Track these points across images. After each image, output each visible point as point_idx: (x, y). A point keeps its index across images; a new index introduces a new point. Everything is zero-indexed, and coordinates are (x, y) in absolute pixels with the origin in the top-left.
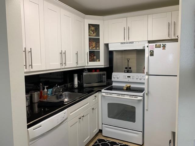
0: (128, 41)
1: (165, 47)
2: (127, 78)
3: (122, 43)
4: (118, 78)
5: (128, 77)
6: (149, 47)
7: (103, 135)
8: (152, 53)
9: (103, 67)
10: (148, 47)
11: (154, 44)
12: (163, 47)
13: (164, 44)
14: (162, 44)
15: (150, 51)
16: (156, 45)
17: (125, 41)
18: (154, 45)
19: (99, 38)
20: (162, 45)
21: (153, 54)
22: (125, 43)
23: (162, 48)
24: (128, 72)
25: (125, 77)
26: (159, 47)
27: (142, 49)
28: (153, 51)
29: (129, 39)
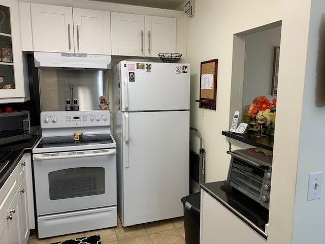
0: (76, 52)
1: (150, 68)
2: (73, 121)
3: (64, 55)
4: (54, 122)
5: (75, 118)
6: (127, 65)
7: (40, 238)
8: (132, 76)
9: (22, 100)
10: (125, 66)
11: (135, 63)
12: (147, 68)
13: (149, 63)
14: (145, 63)
15: (130, 73)
16: (137, 64)
17: (72, 51)
18: (134, 65)
19: (10, 38)
20: (146, 66)
21: (134, 78)
22: (69, 55)
23: (146, 70)
24: (72, 109)
25: (68, 119)
26: (142, 68)
27: (106, 68)
28: (134, 73)
29: (78, 49)
